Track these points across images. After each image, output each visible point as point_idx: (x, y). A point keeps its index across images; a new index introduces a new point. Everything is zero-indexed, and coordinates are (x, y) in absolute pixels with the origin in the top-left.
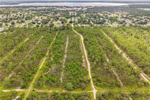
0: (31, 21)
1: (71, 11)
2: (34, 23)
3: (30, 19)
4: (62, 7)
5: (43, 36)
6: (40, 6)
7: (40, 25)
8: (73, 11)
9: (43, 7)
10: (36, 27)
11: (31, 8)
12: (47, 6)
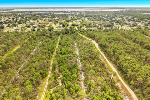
0: (25, 25)
1: (69, 15)
2: (28, 27)
3: (23, 23)
4: (58, 12)
5: (40, 43)
6: (35, 12)
7: (36, 29)
8: (72, 15)
9: (38, 12)
10: (31, 31)
11: (25, 13)
12: (43, 12)
